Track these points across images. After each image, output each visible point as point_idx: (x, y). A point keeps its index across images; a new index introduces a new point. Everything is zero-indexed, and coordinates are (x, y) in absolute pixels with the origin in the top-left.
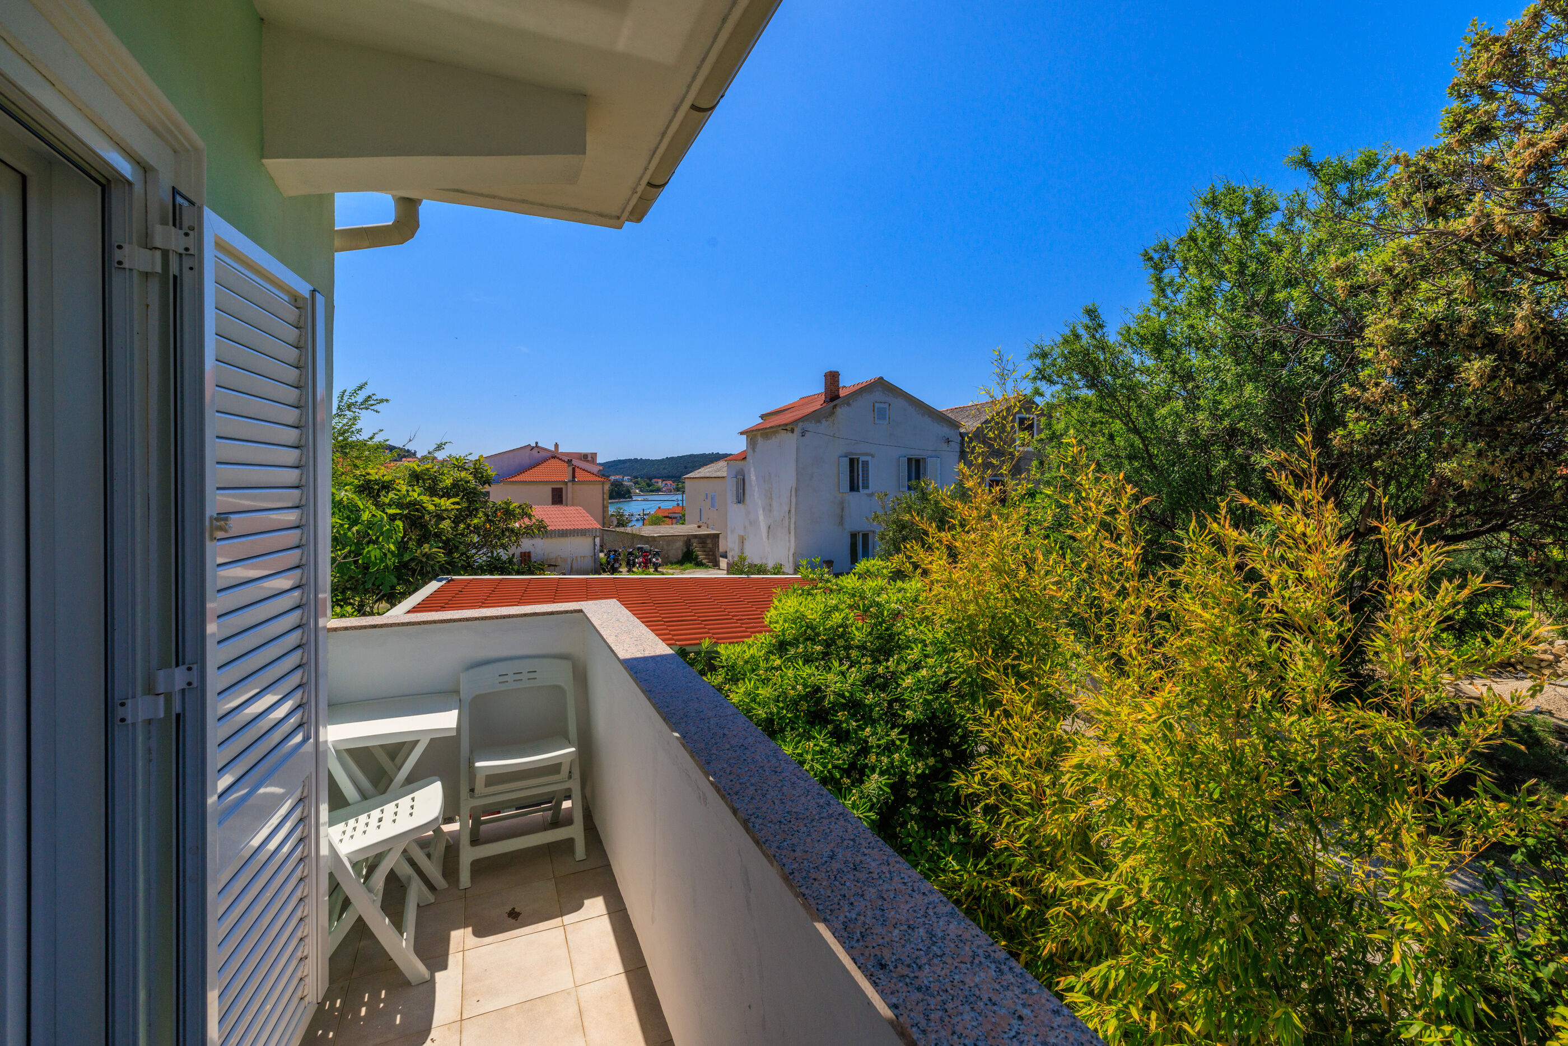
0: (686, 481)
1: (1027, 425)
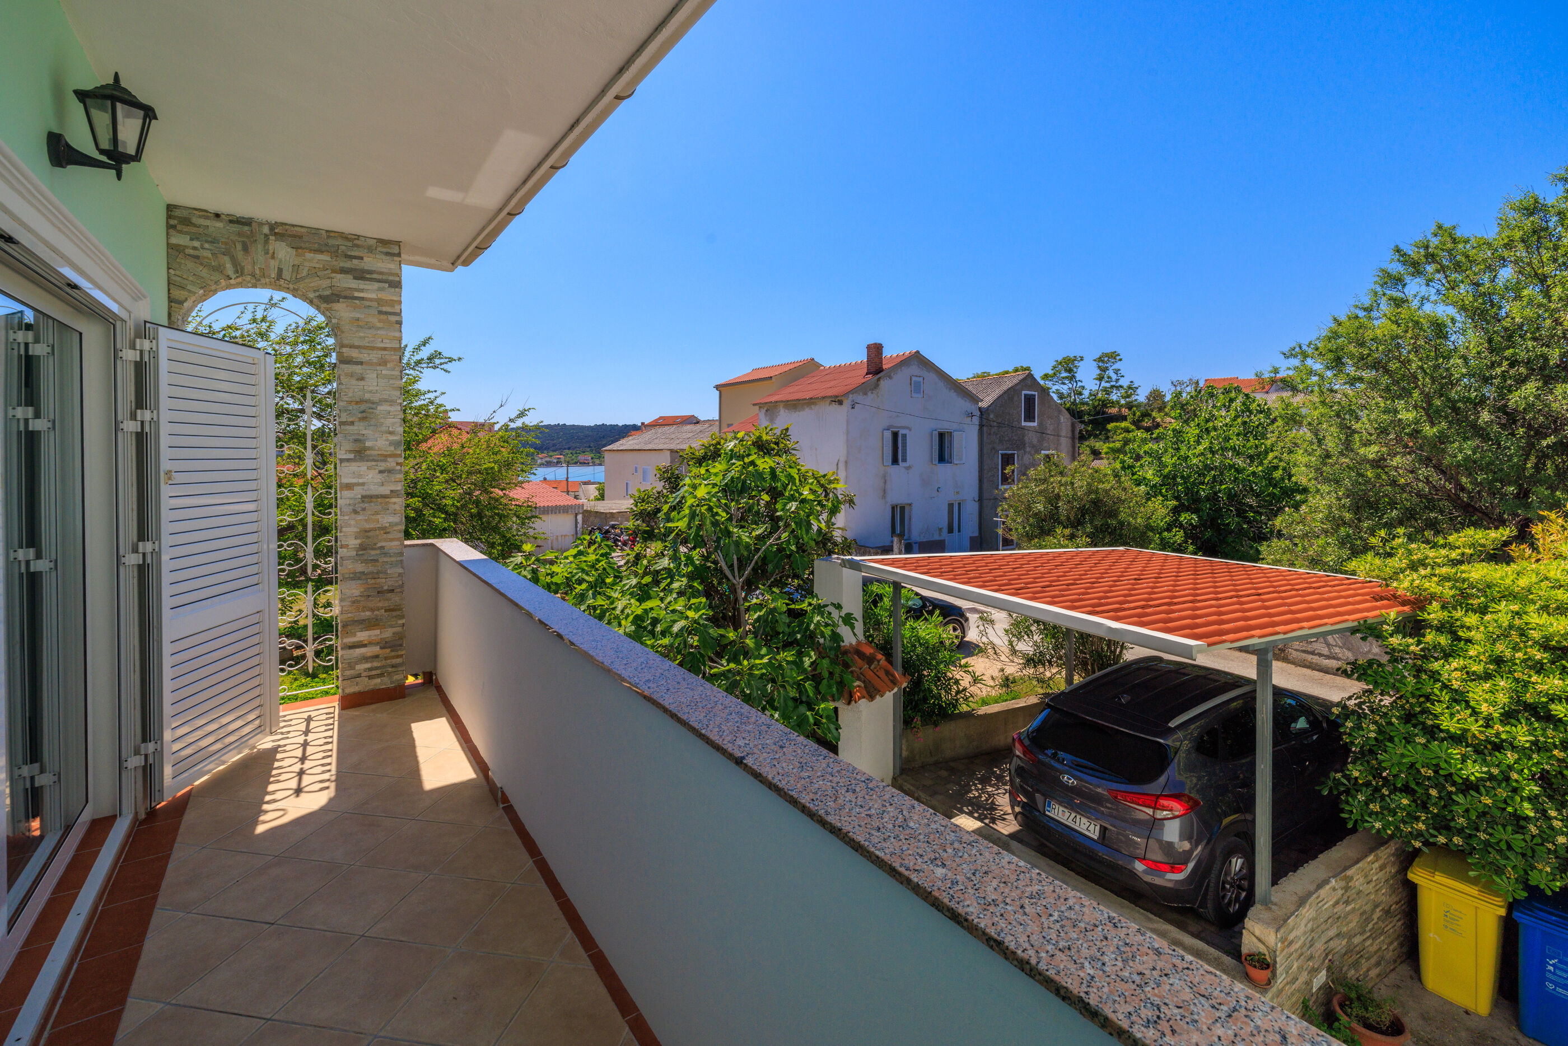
0: (603, 454)
1: (1030, 400)
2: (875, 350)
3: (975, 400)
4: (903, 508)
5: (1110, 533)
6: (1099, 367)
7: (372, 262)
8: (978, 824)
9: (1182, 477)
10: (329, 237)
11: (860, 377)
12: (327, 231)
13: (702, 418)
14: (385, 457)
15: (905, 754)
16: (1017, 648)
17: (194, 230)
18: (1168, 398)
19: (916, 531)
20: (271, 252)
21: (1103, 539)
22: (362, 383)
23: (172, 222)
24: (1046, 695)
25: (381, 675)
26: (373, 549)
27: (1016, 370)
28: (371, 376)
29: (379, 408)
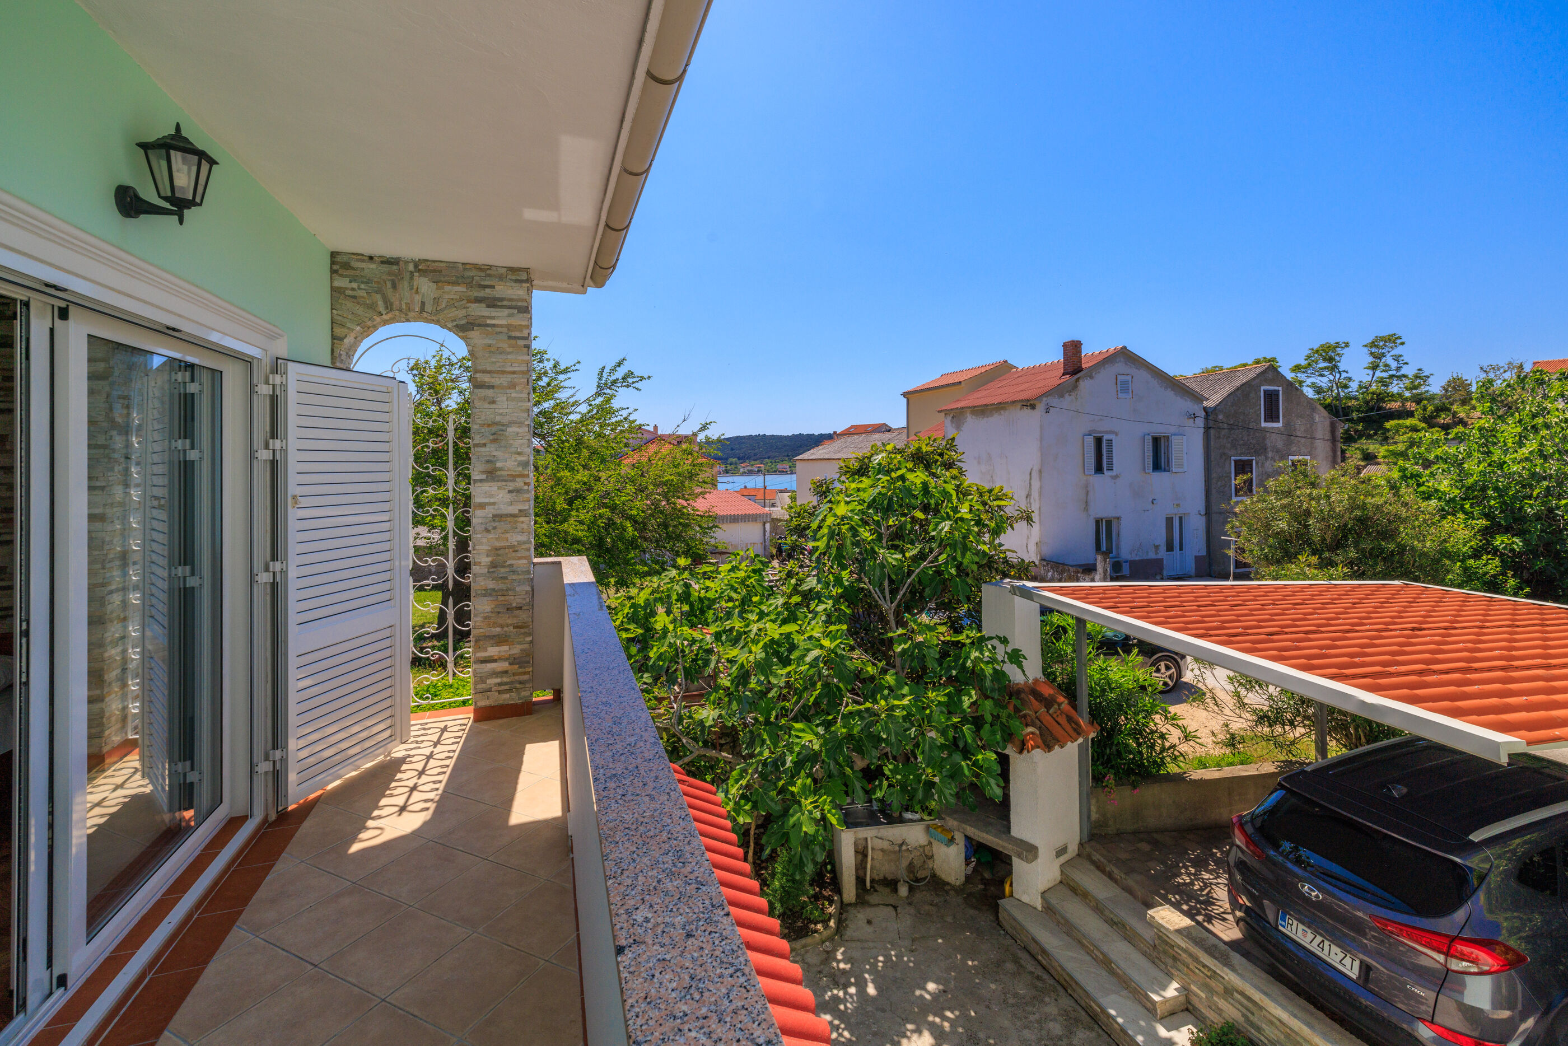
0: (798, 464)
1: (1271, 398)
2: (1072, 349)
3: (1198, 398)
4: (1109, 523)
5: (1384, 559)
6: (1372, 354)
7: (504, 290)
8: (1186, 922)
9: (1496, 489)
10: (464, 269)
11: (1055, 378)
12: (463, 264)
13: (894, 426)
14: (513, 478)
15: (1094, 816)
16: (1246, 701)
17: (351, 272)
18: (1474, 389)
19: (1127, 549)
20: (415, 287)
21: (1374, 567)
22: (493, 406)
23: (335, 267)
24: (1288, 763)
25: (510, 690)
26: (504, 567)
27: (1258, 362)
28: (502, 399)
29: (509, 430)
